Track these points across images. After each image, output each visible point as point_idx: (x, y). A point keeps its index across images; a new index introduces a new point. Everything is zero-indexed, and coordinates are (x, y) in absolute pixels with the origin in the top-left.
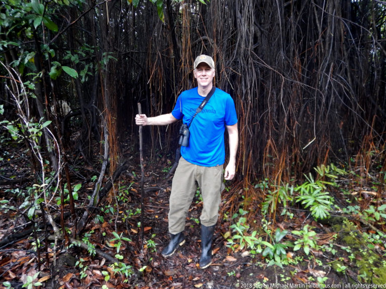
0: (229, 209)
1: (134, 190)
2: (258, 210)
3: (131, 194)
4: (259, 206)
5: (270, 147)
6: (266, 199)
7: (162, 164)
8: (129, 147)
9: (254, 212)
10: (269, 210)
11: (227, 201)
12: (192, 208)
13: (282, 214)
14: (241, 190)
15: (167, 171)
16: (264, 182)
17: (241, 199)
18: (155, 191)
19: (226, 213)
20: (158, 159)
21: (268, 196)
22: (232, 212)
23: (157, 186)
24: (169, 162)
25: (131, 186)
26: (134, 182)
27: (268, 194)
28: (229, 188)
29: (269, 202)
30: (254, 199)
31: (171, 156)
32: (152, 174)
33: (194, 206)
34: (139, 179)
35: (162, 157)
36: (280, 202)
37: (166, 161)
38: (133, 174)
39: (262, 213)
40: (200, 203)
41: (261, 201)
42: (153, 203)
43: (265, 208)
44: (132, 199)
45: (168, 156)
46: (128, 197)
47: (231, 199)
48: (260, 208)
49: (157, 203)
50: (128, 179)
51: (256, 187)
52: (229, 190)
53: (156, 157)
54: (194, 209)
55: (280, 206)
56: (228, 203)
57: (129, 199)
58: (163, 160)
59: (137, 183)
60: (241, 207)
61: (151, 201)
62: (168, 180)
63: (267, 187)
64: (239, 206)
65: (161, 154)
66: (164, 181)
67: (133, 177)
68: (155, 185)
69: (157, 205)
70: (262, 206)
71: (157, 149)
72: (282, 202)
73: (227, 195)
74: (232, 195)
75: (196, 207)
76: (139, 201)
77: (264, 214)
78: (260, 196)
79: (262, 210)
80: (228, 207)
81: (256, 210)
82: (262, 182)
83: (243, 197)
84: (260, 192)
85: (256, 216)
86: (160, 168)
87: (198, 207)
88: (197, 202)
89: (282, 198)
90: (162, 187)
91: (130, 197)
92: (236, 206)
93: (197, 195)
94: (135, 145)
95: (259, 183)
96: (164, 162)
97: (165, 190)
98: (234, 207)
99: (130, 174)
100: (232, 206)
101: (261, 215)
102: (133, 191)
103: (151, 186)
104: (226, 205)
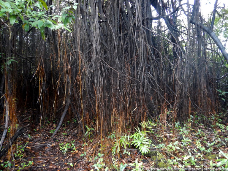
0: (92, 153)
1: (29, 147)
2: (110, 152)
3: (26, 151)
4: (110, 150)
5: (115, 113)
6: (114, 145)
7: (50, 128)
8: (27, 118)
9: (108, 154)
10: (116, 151)
11: (91, 148)
12: (69, 156)
13: (124, 153)
14: (100, 140)
15: (53, 132)
16: (113, 134)
17: (99, 146)
18: (44, 147)
19: (90, 157)
20: (47, 125)
21: (116, 143)
22: (94, 156)
23: (45, 143)
24: (55, 126)
25: (26, 145)
26: (28, 142)
27: (115, 141)
28: (92, 140)
29: (116, 147)
30: (107, 145)
31: (56, 122)
32: (43, 135)
33: (70, 154)
34: (33, 139)
35: (50, 123)
36: (122, 146)
37: (52, 125)
38: (29, 136)
39: (112, 154)
40: (74, 152)
41: (111, 146)
42: (42, 155)
43: (114, 150)
44: (27, 154)
45: (54, 122)
46: (23, 153)
47: (94, 147)
48: (111, 151)
49: (45, 155)
50: (25, 140)
51: (108, 138)
52: (93, 141)
53: (46, 123)
54: (70, 156)
55: (122, 148)
56: (92, 149)
57: (25, 155)
58: (51, 124)
59: (31, 143)
60: (99, 152)
61: (40, 154)
62: (54, 138)
63: (115, 137)
64: (98, 151)
65: (49, 121)
66: (51, 139)
67: (28, 138)
68: (44, 143)
69: (45, 156)
70: (112, 149)
71: (47, 118)
72: (123, 146)
73: (91, 144)
74: (94, 144)
75: (71, 155)
76: (31, 156)
77: (113, 155)
78: (111, 143)
79: (112, 152)
80: (92, 152)
81: (109, 153)
82: (112, 135)
83: (101, 145)
84: (111, 140)
85: (109, 156)
86: (49, 131)
87: (73, 155)
88: (72, 152)
89: (123, 143)
90: (49, 143)
91: (25, 153)
92: (97, 152)
93: (72, 147)
94: (32, 116)
95: (110, 135)
96: (52, 126)
97: (51, 146)
98: (96, 152)
99: (26, 137)
100: (94, 152)
101: (112, 155)
102: (27, 149)
103: (42, 144)
104: (91, 152)
